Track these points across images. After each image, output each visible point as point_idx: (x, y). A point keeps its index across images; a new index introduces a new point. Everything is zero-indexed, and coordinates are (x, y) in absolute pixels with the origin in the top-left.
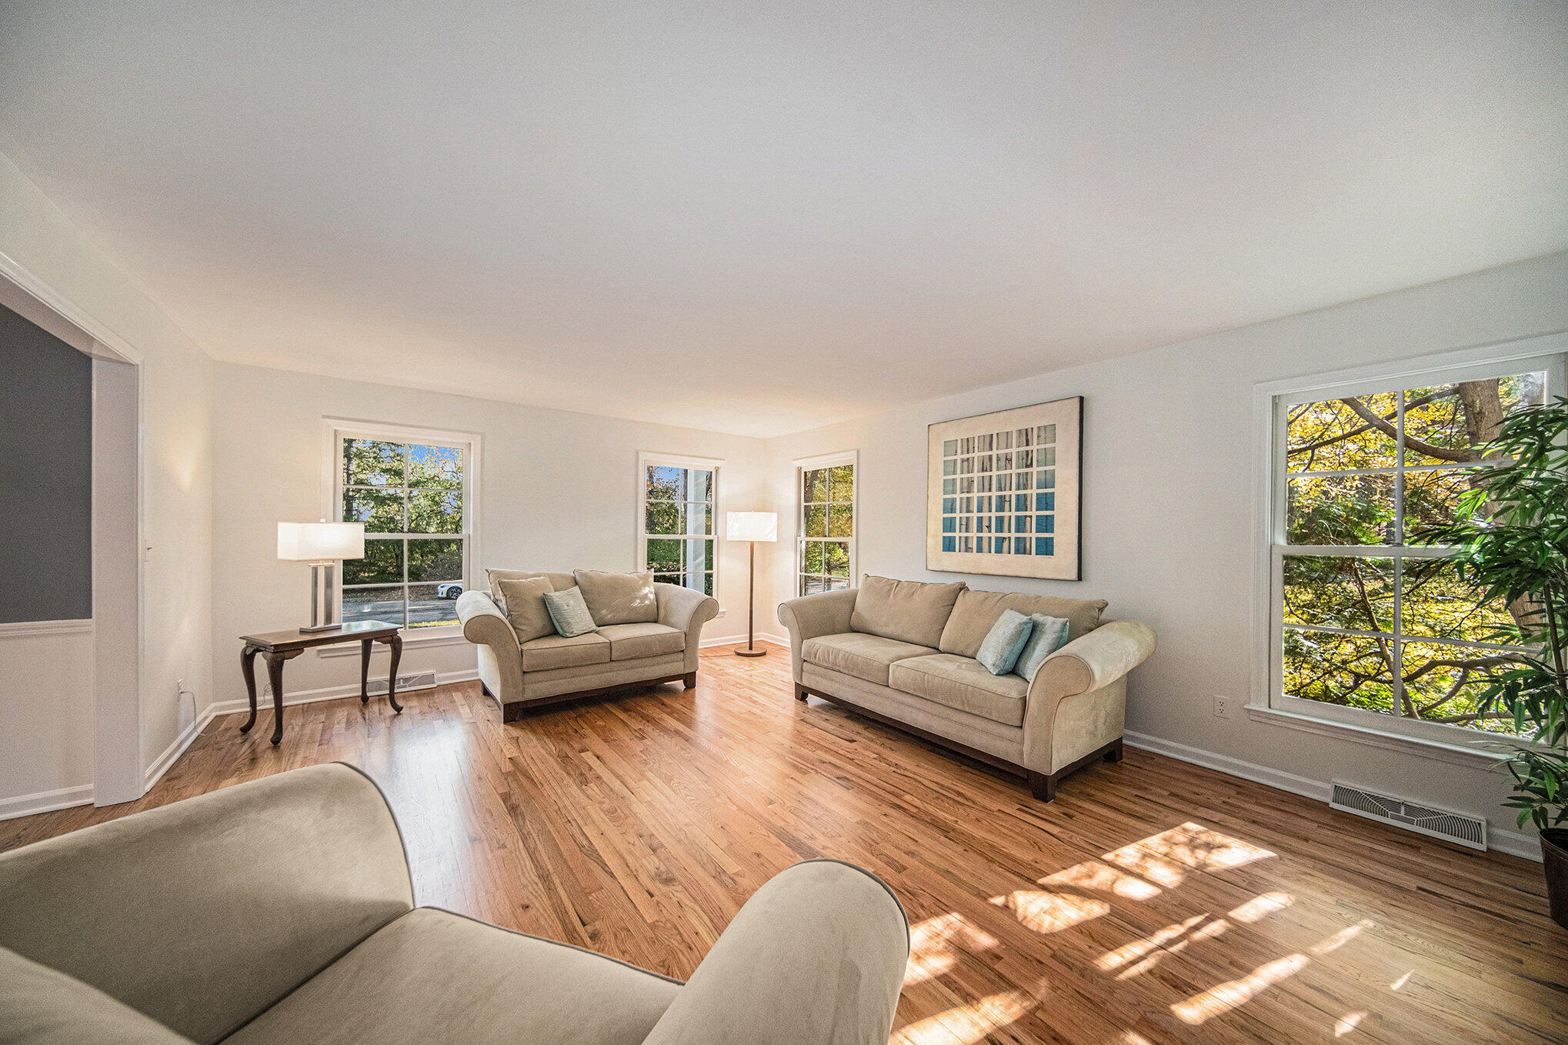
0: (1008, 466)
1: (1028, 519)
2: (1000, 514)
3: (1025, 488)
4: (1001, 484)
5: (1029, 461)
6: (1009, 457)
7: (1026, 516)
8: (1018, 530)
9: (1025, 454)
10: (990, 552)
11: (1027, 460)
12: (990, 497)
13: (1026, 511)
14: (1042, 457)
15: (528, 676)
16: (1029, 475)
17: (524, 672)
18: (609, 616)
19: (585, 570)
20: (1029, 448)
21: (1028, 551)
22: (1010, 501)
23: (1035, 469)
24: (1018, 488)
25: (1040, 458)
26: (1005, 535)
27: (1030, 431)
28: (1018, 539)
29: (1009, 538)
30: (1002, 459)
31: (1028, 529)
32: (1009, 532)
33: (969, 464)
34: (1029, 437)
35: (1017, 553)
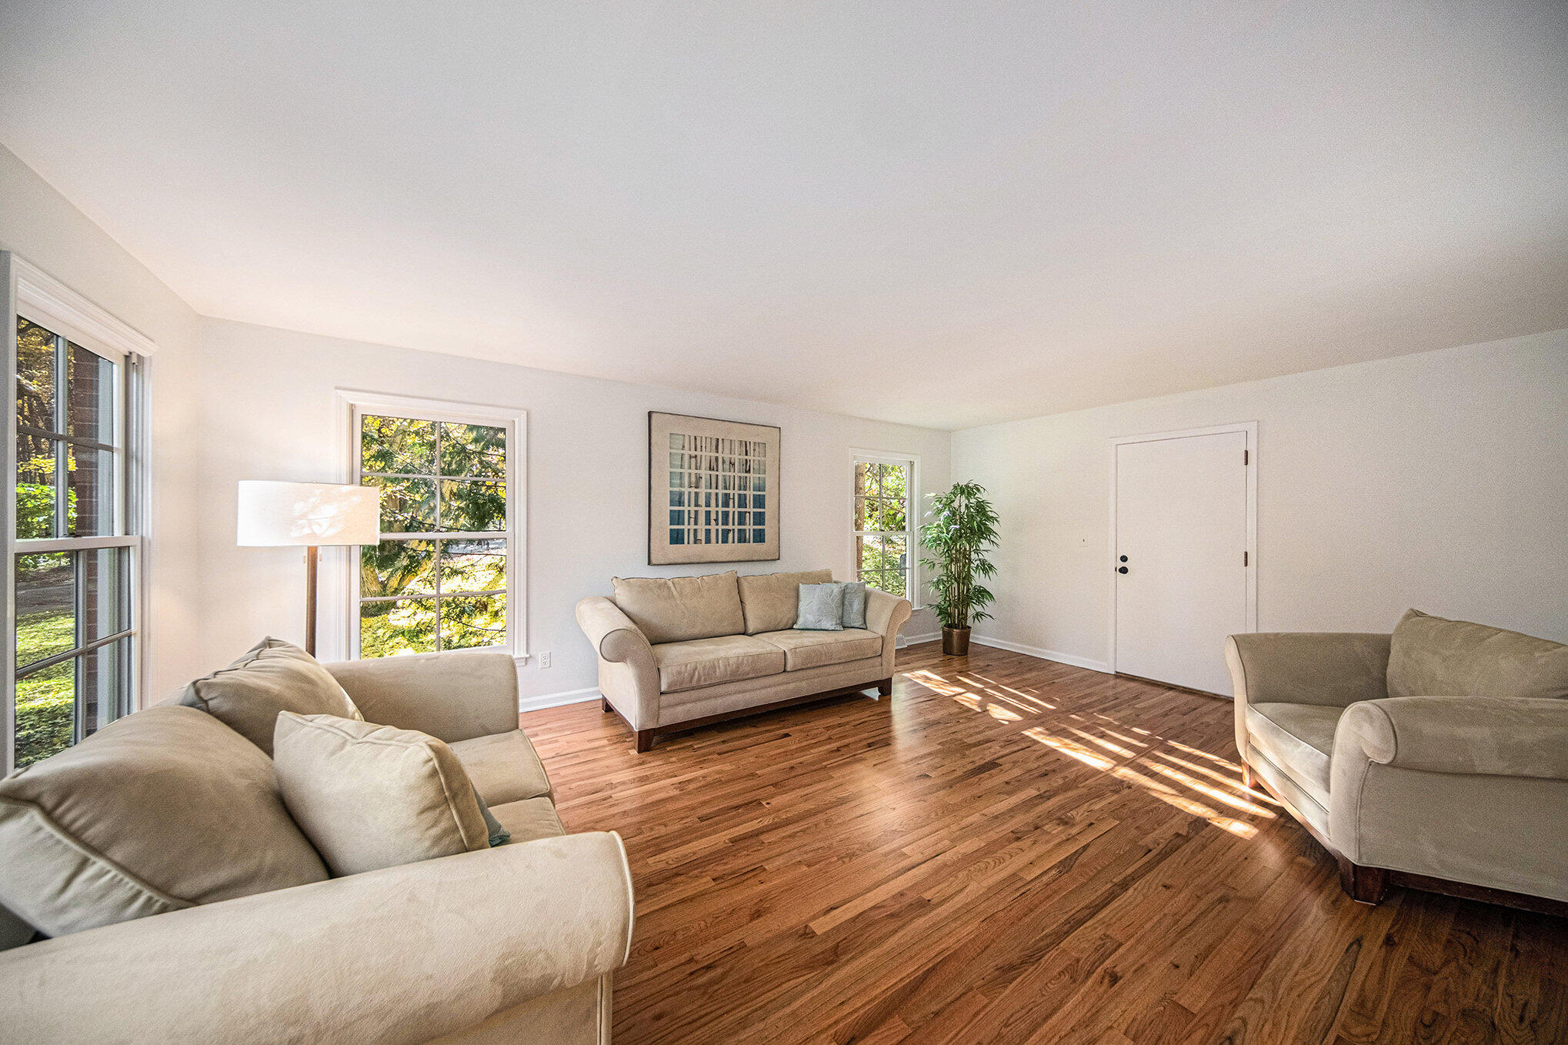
0: (732, 469)
1: (748, 514)
2: (726, 509)
3: (745, 489)
4: (726, 483)
5: (748, 468)
6: (732, 461)
7: (746, 512)
8: (740, 523)
9: (744, 461)
10: (717, 542)
11: (746, 466)
12: (717, 494)
13: (746, 507)
16: (748, 479)
20: (748, 457)
21: (747, 540)
22: (734, 499)
23: (751, 475)
24: (740, 489)
26: (730, 527)
27: (748, 442)
28: (739, 530)
29: (734, 530)
30: (728, 462)
31: (748, 523)
32: (733, 524)
33: (696, 461)
34: (748, 449)
35: (740, 541)
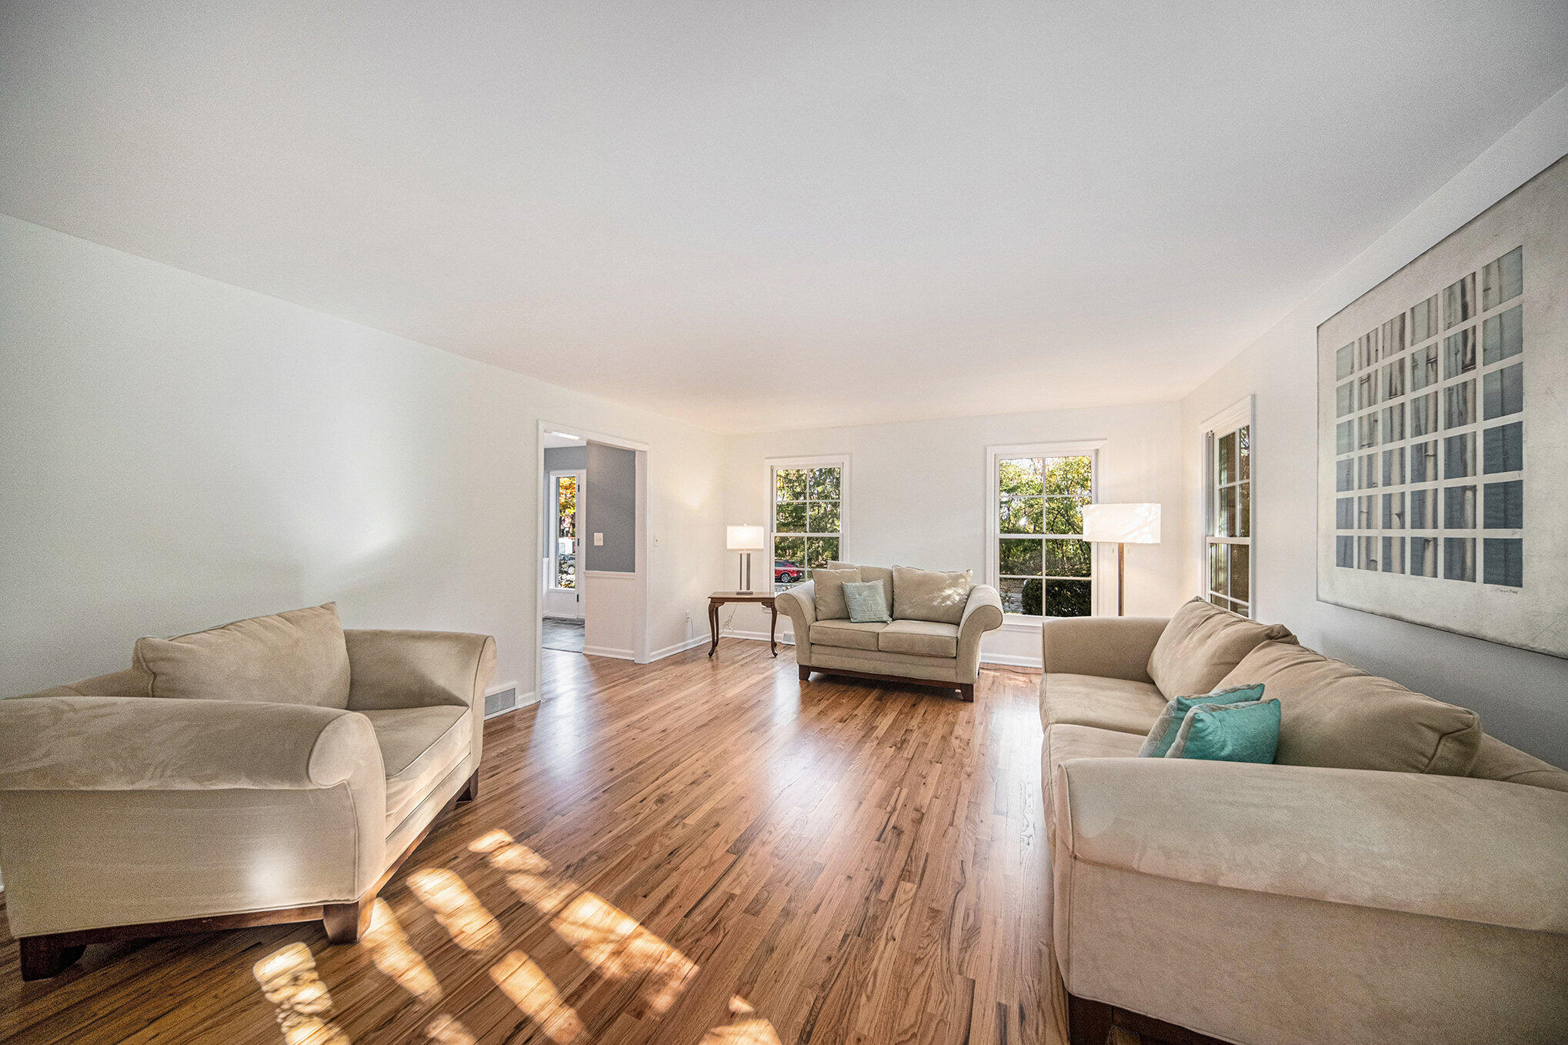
0: (1432, 378)
1: (1469, 494)
2: (1420, 486)
3: (1463, 422)
4: (1419, 418)
5: (1469, 356)
6: (1432, 355)
7: (1464, 489)
8: (1450, 524)
9: (1460, 339)
10: (1403, 572)
11: (1465, 354)
12: (1402, 450)
13: (1465, 475)
14: (1493, 340)
15: (814, 648)
16: (1470, 388)
17: (812, 644)
18: (909, 611)
19: (904, 565)
20: (1467, 325)
21: (1469, 572)
22: (1435, 455)
23: (1480, 372)
24: (1449, 425)
25: (1489, 343)
26: (1428, 533)
27: (1469, 281)
28: (1449, 541)
29: (1435, 539)
30: (1422, 363)
31: (1470, 520)
32: (1435, 526)
33: (1369, 386)
34: (1469, 298)
35: (1449, 575)
